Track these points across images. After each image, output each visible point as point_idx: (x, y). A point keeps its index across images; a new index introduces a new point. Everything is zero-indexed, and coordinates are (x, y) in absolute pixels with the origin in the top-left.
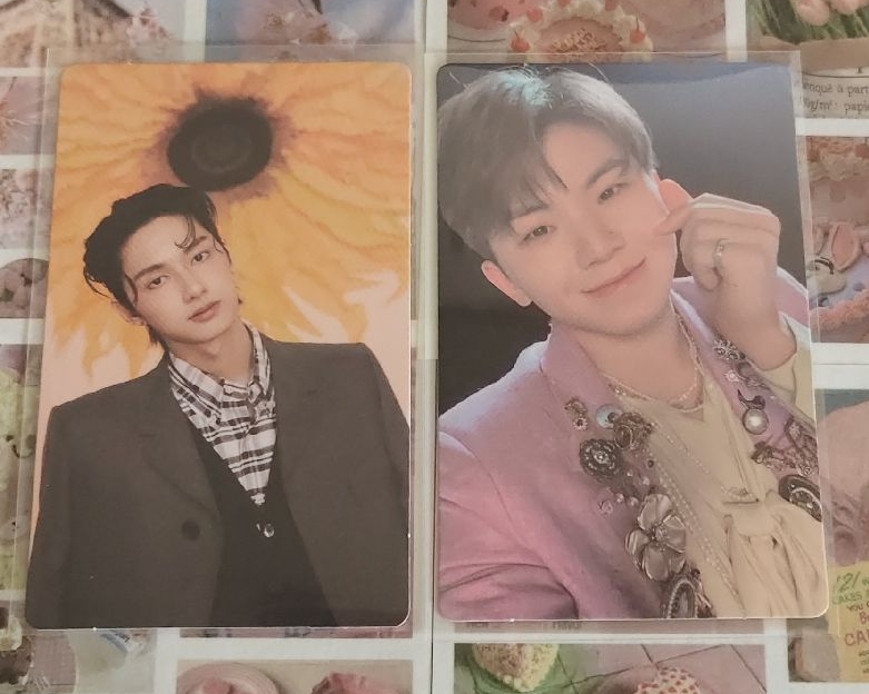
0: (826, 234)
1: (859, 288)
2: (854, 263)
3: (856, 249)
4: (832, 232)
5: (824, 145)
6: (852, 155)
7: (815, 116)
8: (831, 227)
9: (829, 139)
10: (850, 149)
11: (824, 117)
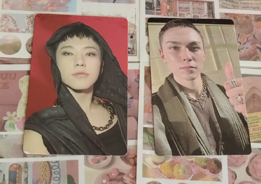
0: (239, 36)
1: (247, 48)
2: (245, 43)
3: (246, 40)
4: (240, 35)
5: (237, 16)
6: (244, 18)
7: (235, 9)
8: (240, 34)
9: (238, 14)
10: (243, 17)
11: (237, 9)
